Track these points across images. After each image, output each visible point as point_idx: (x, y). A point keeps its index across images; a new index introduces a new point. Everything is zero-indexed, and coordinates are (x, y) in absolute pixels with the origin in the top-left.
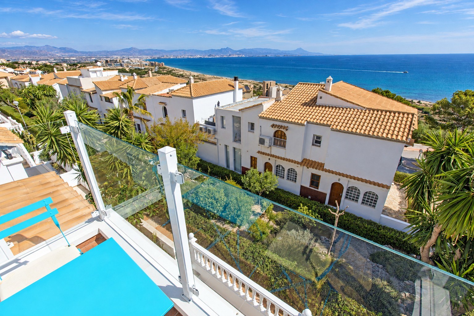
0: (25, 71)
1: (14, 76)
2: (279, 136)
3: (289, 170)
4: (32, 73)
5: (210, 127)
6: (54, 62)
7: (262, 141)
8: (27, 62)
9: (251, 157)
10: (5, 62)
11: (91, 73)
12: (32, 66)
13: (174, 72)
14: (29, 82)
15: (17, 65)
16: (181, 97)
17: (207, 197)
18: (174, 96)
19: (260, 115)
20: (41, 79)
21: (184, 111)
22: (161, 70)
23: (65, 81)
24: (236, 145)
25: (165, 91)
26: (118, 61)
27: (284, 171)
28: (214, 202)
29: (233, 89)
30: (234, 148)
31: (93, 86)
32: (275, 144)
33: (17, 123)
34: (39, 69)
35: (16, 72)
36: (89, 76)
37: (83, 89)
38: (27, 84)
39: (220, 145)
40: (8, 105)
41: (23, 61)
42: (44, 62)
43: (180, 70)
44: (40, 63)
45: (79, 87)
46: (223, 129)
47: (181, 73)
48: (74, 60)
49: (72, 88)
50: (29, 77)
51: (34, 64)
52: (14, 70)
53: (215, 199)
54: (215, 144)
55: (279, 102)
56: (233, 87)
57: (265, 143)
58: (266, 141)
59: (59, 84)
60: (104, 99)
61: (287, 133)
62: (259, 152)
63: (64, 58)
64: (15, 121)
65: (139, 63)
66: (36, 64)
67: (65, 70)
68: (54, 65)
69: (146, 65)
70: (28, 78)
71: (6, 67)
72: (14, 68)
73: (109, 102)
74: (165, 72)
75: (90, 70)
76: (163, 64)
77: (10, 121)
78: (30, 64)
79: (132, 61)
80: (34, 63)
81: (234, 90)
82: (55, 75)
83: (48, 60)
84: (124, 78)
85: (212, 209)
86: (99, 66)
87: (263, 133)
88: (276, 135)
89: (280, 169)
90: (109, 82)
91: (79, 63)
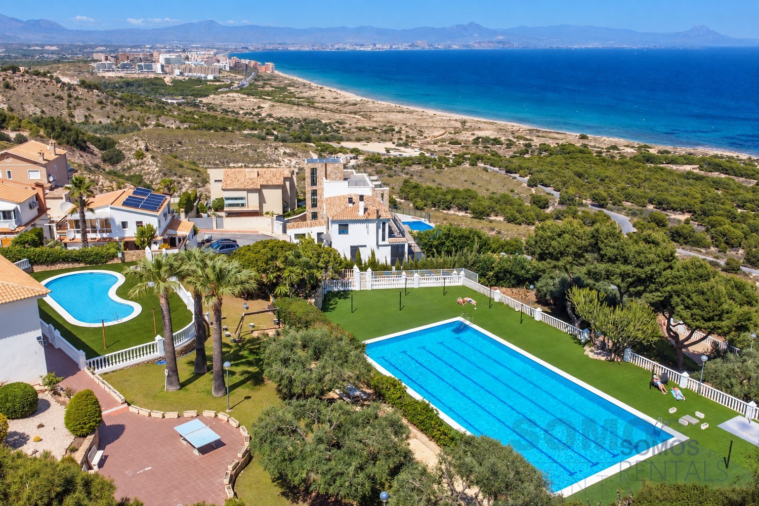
22: (260, 83)
43: (313, 84)
63: (29, 46)
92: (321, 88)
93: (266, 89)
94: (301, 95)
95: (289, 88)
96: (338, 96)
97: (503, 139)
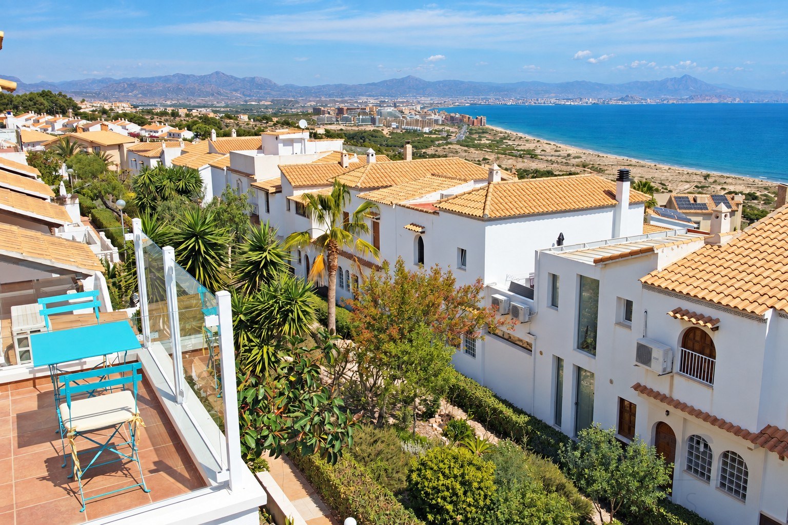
0: (160, 131)
1: (136, 144)
2: (697, 347)
3: (725, 455)
4: (172, 135)
5: (519, 302)
6: (223, 112)
7: (644, 355)
8: (169, 110)
9: (622, 401)
10: (128, 110)
11: (281, 146)
12: (178, 119)
13: (510, 143)
14: (159, 160)
15: (148, 117)
16: (460, 214)
17: (444, 474)
18: (446, 211)
19: (643, 280)
20: (183, 152)
21: (463, 252)
22: (476, 136)
23: (223, 161)
24: (583, 359)
25: (433, 198)
26: (368, 110)
27: (711, 456)
28: (460, 490)
29: (614, 202)
30: (579, 369)
31: (278, 174)
32: (685, 368)
33: (111, 246)
34: (189, 129)
35: (143, 133)
36: (276, 153)
37: (255, 181)
38: (154, 163)
39: (541, 353)
40: (108, 207)
41: (162, 109)
42: (204, 111)
43: (529, 137)
44: (195, 113)
45: (249, 176)
46: (552, 311)
47: (530, 146)
48: (267, 107)
49: (235, 177)
50: (161, 148)
51: (183, 115)
52: (140, 127)
53: (463, 484)
54: (527, 348)
55: (715, 247)
56: (613, 196)
57: (653, 362)
58: (654, 355)
59: (212, 166)
60: (293, 206)
61: (717, 339)
62: (637, 387)
63: (246, 101)
64: (108, 241)
65: (418, 117)
66: (187, 115)
67: (234, 135)
68: (222, 118)
69: (436, 121)
70: (160, 150)
71: (127, 122)
72: (141, 123)
73: (304, 215)
74: (484, 141)
75: (281, 137)
76: (484, 119)
77: (101, 239)
78: (175, 114)
79: (402, 112)
80: (182, 112)
81: (613, 206)
82: (210, 146)
83: (212, 106)
84: (349, 159)
85: (450, 507)
86: (303, 129)
87: (650, 334)
88: (690, 343)
89: (698, 449)
90: (314, 167)
91: (275, 115)
92: (538, 141)
93: (482, 142)
94: (519, 148)
95: (504, 141)
96: (558, 149)
97: (758, 194)
